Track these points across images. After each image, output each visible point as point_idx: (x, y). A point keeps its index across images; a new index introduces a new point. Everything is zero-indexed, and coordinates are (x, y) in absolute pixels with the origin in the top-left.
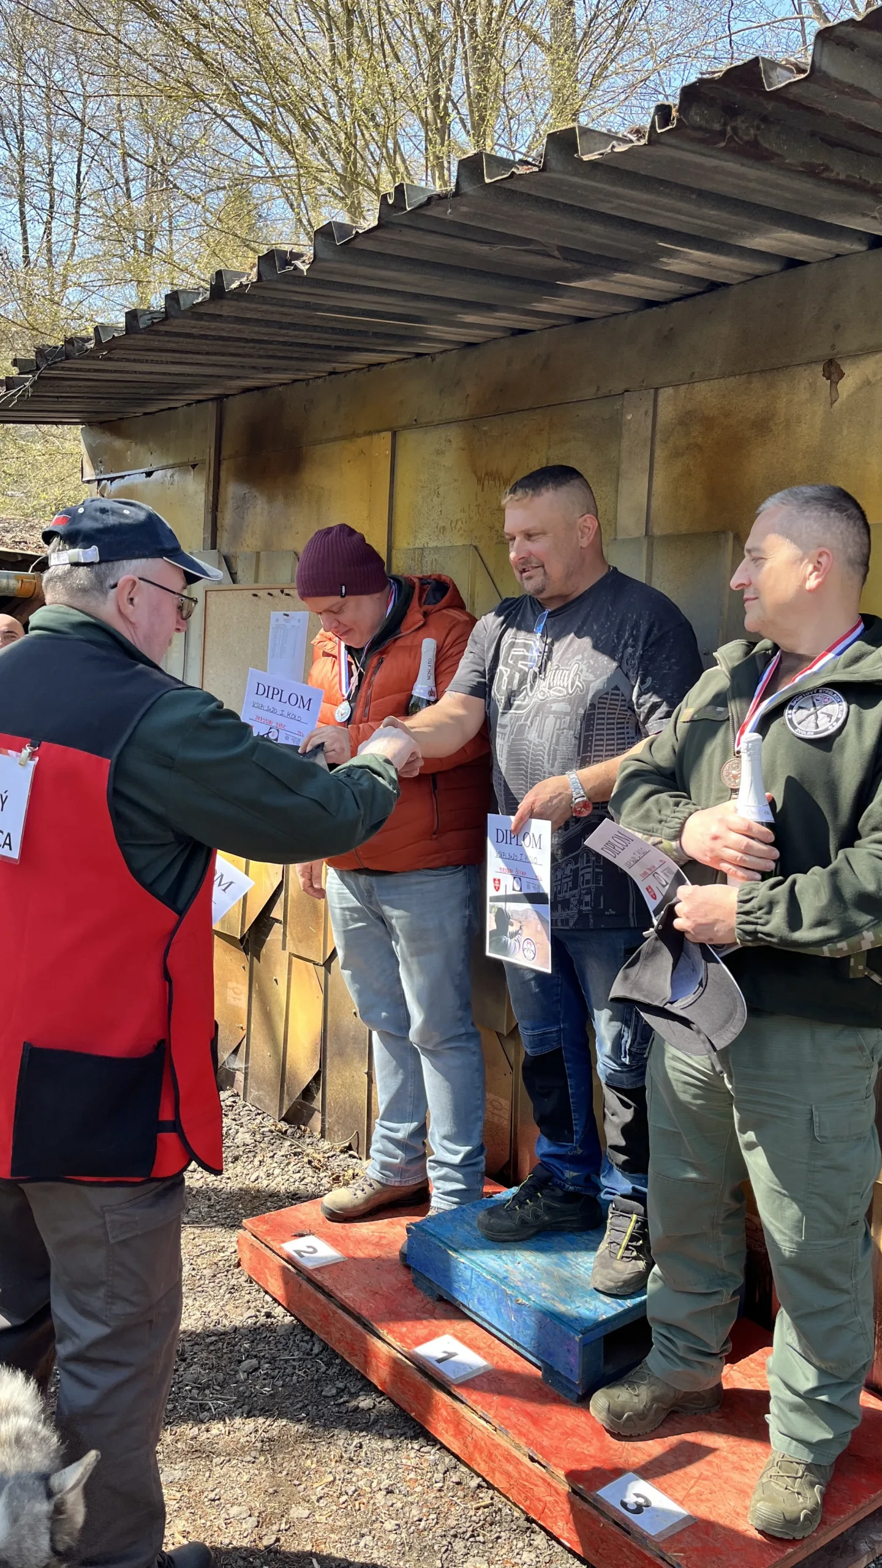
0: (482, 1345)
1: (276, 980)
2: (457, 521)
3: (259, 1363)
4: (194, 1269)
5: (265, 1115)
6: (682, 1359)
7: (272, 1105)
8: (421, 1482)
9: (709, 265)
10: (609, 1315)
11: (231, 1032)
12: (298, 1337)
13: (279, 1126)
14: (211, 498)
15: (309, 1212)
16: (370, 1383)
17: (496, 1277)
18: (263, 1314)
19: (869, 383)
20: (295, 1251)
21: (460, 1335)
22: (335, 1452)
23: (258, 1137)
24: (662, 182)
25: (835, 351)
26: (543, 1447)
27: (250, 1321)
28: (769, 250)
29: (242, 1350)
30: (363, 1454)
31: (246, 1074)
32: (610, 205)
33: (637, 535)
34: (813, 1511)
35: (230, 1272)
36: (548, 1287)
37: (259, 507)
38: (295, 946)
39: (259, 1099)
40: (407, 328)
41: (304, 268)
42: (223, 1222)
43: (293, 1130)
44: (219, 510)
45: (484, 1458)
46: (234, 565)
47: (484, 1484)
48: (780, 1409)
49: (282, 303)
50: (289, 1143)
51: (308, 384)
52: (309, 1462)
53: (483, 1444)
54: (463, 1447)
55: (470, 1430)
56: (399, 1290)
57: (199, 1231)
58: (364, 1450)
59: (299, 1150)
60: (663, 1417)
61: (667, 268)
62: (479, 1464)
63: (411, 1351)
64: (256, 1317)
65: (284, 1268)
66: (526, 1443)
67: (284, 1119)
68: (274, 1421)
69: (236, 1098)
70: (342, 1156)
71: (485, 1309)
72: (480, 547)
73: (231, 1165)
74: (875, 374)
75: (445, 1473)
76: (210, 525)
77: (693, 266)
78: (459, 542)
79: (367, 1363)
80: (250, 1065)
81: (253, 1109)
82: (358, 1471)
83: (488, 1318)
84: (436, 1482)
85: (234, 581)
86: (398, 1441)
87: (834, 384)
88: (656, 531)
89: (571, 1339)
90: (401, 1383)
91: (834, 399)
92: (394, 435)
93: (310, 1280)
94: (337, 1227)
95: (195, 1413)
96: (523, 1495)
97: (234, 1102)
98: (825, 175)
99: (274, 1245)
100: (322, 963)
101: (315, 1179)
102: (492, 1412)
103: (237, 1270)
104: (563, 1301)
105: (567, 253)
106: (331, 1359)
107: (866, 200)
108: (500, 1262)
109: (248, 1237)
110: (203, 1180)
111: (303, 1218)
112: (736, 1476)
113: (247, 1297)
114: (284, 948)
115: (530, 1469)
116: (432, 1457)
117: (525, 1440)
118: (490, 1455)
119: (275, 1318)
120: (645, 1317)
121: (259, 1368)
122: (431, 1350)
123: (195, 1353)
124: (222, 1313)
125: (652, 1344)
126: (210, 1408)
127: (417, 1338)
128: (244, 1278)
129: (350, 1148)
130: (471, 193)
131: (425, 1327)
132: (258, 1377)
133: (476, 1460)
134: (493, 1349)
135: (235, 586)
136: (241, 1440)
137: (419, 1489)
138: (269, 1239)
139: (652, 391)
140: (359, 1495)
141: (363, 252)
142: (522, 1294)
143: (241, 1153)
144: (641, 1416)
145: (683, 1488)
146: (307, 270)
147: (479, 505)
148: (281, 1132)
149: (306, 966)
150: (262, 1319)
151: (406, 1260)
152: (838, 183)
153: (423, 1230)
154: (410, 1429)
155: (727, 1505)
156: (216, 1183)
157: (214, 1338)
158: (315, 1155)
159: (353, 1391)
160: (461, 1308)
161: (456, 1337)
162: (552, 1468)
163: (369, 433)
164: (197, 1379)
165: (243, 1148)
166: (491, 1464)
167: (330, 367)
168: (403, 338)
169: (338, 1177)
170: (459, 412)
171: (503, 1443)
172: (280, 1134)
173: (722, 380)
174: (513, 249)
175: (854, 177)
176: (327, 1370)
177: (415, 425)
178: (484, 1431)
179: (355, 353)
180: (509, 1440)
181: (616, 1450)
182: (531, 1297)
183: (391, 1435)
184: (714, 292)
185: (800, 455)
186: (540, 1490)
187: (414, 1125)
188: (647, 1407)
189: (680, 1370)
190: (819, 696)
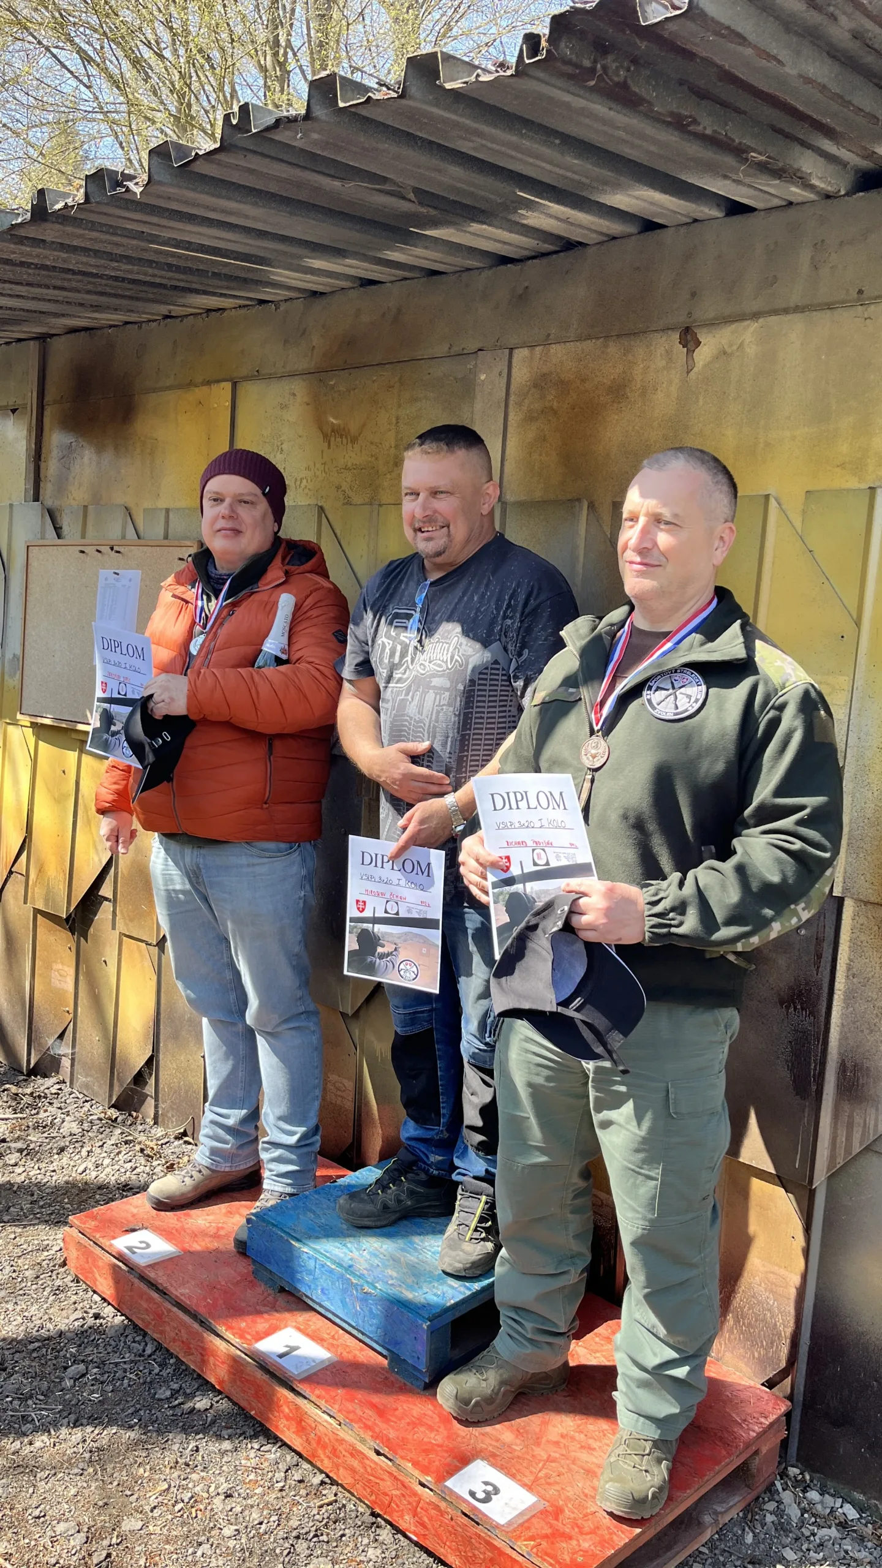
0: (326, 1336)
1: (105, 962)
2: (301, 480)
3: (87, 1368)
4: (14, 1271)
5: (94, 1102)
6: (530, 1341)
7: (101, 1092)
8: (261, 1483)
9: (566, 221)
10: (458, 1300)
11: (55, 1016)
12: (130, 1338)
13: (109, 1113)
14: (33, 446)
15: (139, 1204)
16: (208, 1382)
17: (340, 1265)
18: (91, 1315)
19: (725, 353)
20: (128, 1248)
21: (302, 1327)
22: (170, 1458)
23: (86, 1126)
24: (527, 123)
25: (691, 319)
26: (388, 1439)
27: (76, 1323)
28: (626, 209)
29: (68, 1355)
30: (200, 1458)
31: (73, 1060)
32: (471, 144)
34: (661, 1488)
35: (55, 1272)
36: (395, 1274)
37: (86, 460)
38: (126, 924)
39: (87, 1086)
40: (249, 269)
41: (138, 190)
42: (47, 1218)
43: (124, 1117)
44: (43, 459)
45: (328, 1454)
46: (59, 518)
47: (327, 1480)
48: (628, 1385)
49: (113, 230)
50: (119, 1131)
51: (140, 327)
52: (141, 1470)
53: (326, 1440)
54: (305, 1444)
55: (313, 1425)
56: (238, 1283)
57: (20, 1230)
58: (201, 1453)
59: (130, 1138)
60: (511, 1398)
61: (525, 222)
62: (322, 1461)
63: (252, 1347)
64: (84, 1318)
65: (115, 1266)
66: (372, 1437)
67: (113, 1106)
68: (103, 1429)
69: (63, 1086)
70: (177, 1143)
71: (329, 1299)
72: (326, 507)
73: (56, 1156)
74: (730, 345)
75: (287, 1471)
76: (32, 475)
77: (553, 222)
78: (304, 500)
79: (204, 1362)
80: (77, 1050)
81: (81, 1096)
82: (194, 1476)
83: (332, 1308)
84: (277, 1482)
85: (59, 536)
86: (237, 1442)
87: (690, 352)
88: (510, 497)
89: (419, 1327)
90: (242, 1382)
91: (690, 368)
92: (235, 385)
93: (142, 1278)
94: (170, 1218)
95: (16, 1426)
96: (368, 1490)
97: (60, 1089)
98: (691, 128)
99: (103, 1242)
100: (155, 943)
101: (148, 1168)
102: (336, 1406)
103: (62, 1270)
104: (411, 1288)
105: (424, 196)
106: (165, 1359)
107: (729, 160)
108: (345, 1250)
109: (75, 1235)
110: (25, 1174)
111: (135, 1211)
112: (584, 1456)
113: (74, 1298)
114: (114, 928)
115: (376, 1463)
116: (273, 1456)
117: (370, 1433)
118: (334, 1451)
119: (104, 1319)
120: (493, 1299)
121: (87, 1373)
122: (272, 1345)
123: (17, 1362)
124: (46, 1317)
125: (500, 1327)
126: (33, 1420)
127: (257, 1332)
128: (70, 1278)
129: (185, 1134)
130: (324, 118)
131: (267, 1321)
132: (86, 1383)
133: (319, 1457)
134: (337, 1340)
135: (60, 542)
136: (68, 1452)
137: (259, 1491)
138: (98, 1236)
139: (507, 351)
140: (196, 1501)
141: (203, 178)
142: (367, 1282)
143: (67, 1144)
144: (489, 1400)
145: (531, 1472)
146: (141, 193)
147: (324, 464)
148: (110, 1119)
149: (139, 946)
150: (91, 1321)
152: (702, 138)
153: (264, 1220)
154: (249, 1427)
155: (576, 1487)
156: (39, 1176)
157: (37, 1344)
158: (148, 1143)
159: (188, 1391)
160: (304, 1298)
161: (299, 1329)
162: (398, 1461)
163: (208, 383)
164: (18, 1389)
165: (70, 1138)
166: (336, 1460)
167: (164, 309)
168: (245, 282)
169: (173, 1165)
170: (303, 365)
171: (348, 1438)
172: (110, 1122)
173: (578, 343)
174: (368, 188)
175: (719, 133)
176: (161, 1371)
177: (258, 376)
178: (328, 1426)
179: (193, 295)
180: (353, 1435)
181: (464, 1438)
182: (377, 1285)
183: (230, 1436)
184: (570, 253)
185: (655, 424)
186: (387, 1485)
187: (244, 1112)
188: (495, 1391)
189: (528, 1352)
190: (677, 676)
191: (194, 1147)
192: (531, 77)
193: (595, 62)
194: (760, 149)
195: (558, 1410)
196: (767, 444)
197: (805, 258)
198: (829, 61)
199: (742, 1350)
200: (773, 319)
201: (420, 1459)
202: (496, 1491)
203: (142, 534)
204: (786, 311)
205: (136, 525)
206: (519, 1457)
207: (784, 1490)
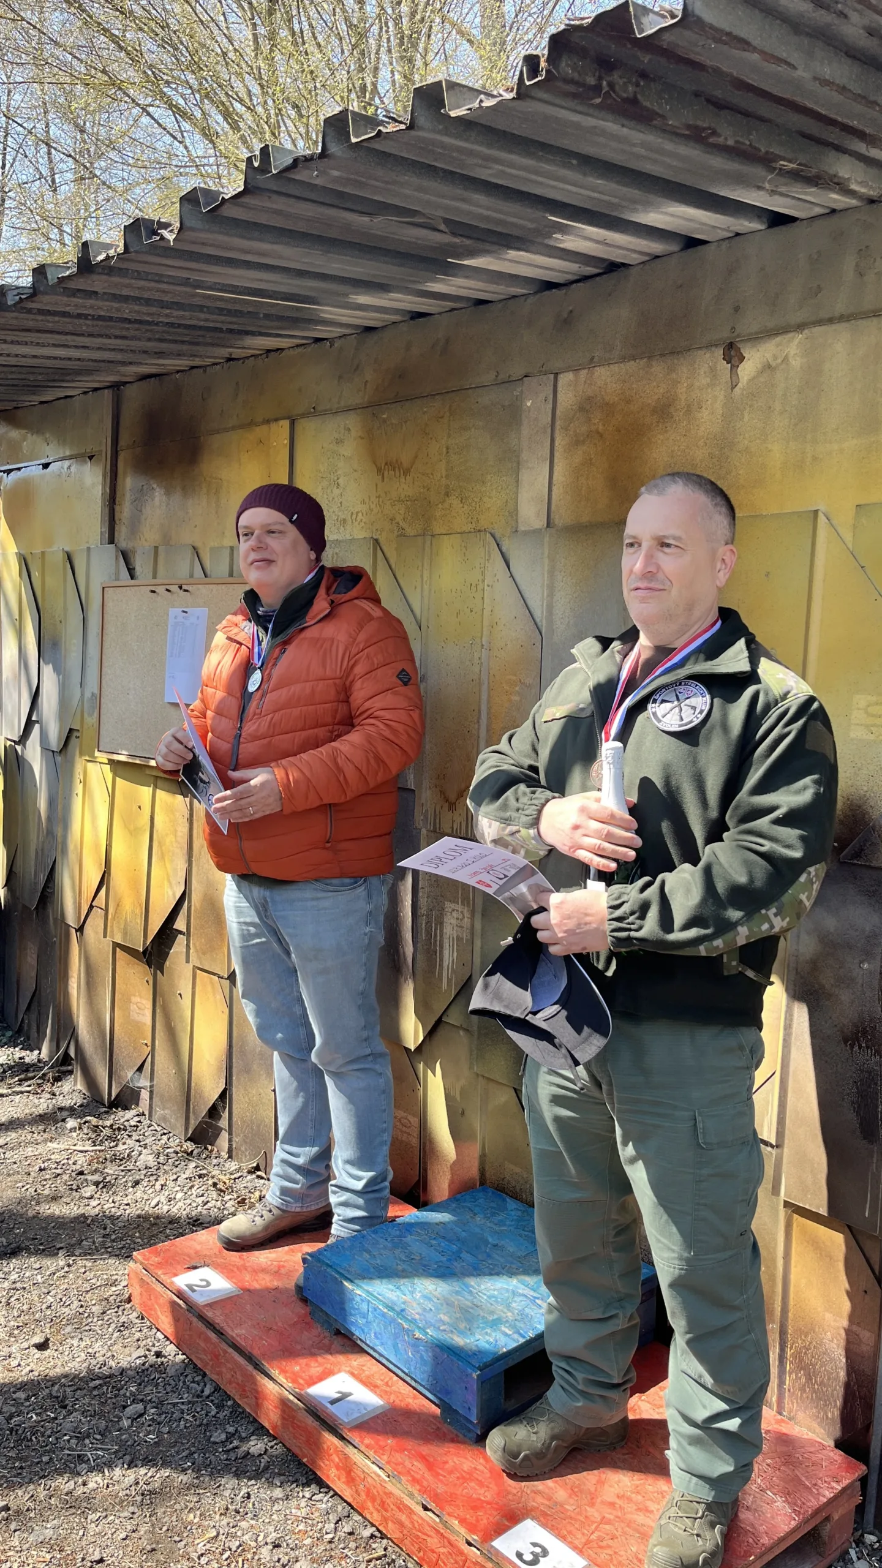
0: (379, 1382)
1: (180, 994)
2: (357, 513)
3: (145, 1408)
4: (82, 1306)
5: (171, 1135)
6: (583, 1393)
7: (178, 1125)
8: (311, 1534)
9: (604, 243)
10: (511, 1348)
11: (135, 1049)
12: (189, 1377)
13: (185, 1146)
14: (108, 491)
15: (205, 1240)
16: (263, 1427)
17: (393, 1309)
18: (152, 1353)
19: (769, 366)
20: (187, 1286)
21: (356, 1372)
22: (220, 1503)
23: (162, 1159)
24: (545, 147)
25: (735, 334)
26: (436, 1495)
27: (138, 1362)
28: (662, 227)
29: (128, 1394)
30: (250, 1505)
31: (151, 1092)
32: (490, 171)
33: (538, 527)
34: (713, 1554)
35: (121, 1308)
36: (445, 1318)
37: (157, 499)
38: (199, 958)
39: (164, 1119)
40: (297, 308)
41: (170, 237)
42: (118, 1253)
43: (199, 1150)
44: (117, 503)
45: (377, 1506)
46: (132, 560)
47: (378, 1534)
48: (679, 1443)
49: (159, 279)
50: (194, 1164)
51: (205, 371)
52: (191, 1516)
53: (375, 1492)
54: (355, 1496)
55: (362, 1476)
56: (294, 1324)
57: (90, 1264)
58: (252, 1501)
59: (204, 1172)
60: (563, 1455)
61: (561, 246)
62: (371, 1514)
63: (303, 1392)
64: (146, 1356)
65: (173, 1304)
66: (419, 1491)
67: (190, 1139)
68: (156, 1472)
69: (142, 1118)
70: (249, 1177)
71: (382, 1344)
72: (382, 540)
73: (131, 1190)
74: (775, 357)
75: (337, 1522)
76: (107, 518)
77: (588, 244)
78: (360, 534)
79: (258, 1406)
80: (155, 1082)
81: (159, 1129)
82: (244, 1524)
83: (385, 1354)
84: (327, 1533)
85: (132, 577)
86: (289, 1489)
87: (734, 368)
88: (558, 520)
89: (469, 1376)
90: (293, 1427)
91: (734, 384)
92: (293, 423)
93: (201, 1318)
94: (234, 1256)
95: (73, 1465)
96: (417, 1546)
97: (139, 1122)
98: (711, 140)
99: (163, 1278)
100: (226, 976)
101: (219, 1203)
102: (385, 1457)
103: (128, 1306)
104: (461, 1333)
105: (456, 227)
106: (223, 1400)
107: (758, 171)
108: (398, 1293)
109: (139, 1271)
110: (99, 1207)
111: (198, 1247)
112: (640, 1518)
113: (138, 1335)
114: (188, 961)
115: (422, 1519)
116: (324, 1506)
117: (418, 1487)
118: (383, 1503)
119: (166, 1357)
120: (544, 1350)
121: (144, 1413)
122: (325, 1390)
123: (77, 1399)
124: (110, 1354)
125: (553, 1379)
126: (89, 1459)
127: (311, 1377)
128: (135, 1314)
129: (257, 1168)
130: (339, 154)
131: (320, 1365)
132: (143, 1424)
133: (368, 1509)
134: (390, 1387)
135: (133, 582)
136: (120, 1494)
137: (308, 1541)
138: (160, 1273)
139: (552, 376)
140: (244, 1550)
141: (236, 222)
142: (419, 1328)
143: (142, 1177)
144: (540, 1455)
145: (583, 1534)
146: (174, 240)
147: (379, 497)
148: (186, 1152)
149: (211, 979)
150: (152, 1359)
151: (302, 1294)
152: (725, 149)
153: (319, 1260)
154: (302, 1476)
155: (629, 1551)
156: (113, 1210)
157: (98, 1382)
158: (221, 1177)
160: (359, 1342)
161: (352, 1374)
162: (446, 1518)
163: (267, 422)
164: (76, 1428)
165: (144, 1172)
166: (384, 1513)
167: (225, 352)
168: (295, 321)
169: (244, 1199)
170: (357, 399)
171: (397, 1492)
172: (185, 1155)
173: (622, 365)
174: (398, 221)
175: (744, 144)
176: (218, 1413)
177: (314, 412)
178: (376, 1478)
179: (249, 337)
180: (401, 1488)
181: (515, 1495)
182: (428, 1331)
183: (282, 1483)
184: (614, 274)
185: (701, 443)
186: (433, 1542)
187: (315, 1150)
188: (546, 1445)
189: (580, 1404)
190: (681, 689)
191: (266, 1182)
192: (533, 98)
193: (600, 78)
194: (789, 156)
195: (615, 1465)
196: (815, 458)
197: (849, 263)
198: (849, 61)
199: (814, 1410)
200: (818, 330)
201: (468, 1516)
202: (545, 1553)
203: (208, 572)
204: (830, 321)
205: (203, 562)
206: (571, 1518)
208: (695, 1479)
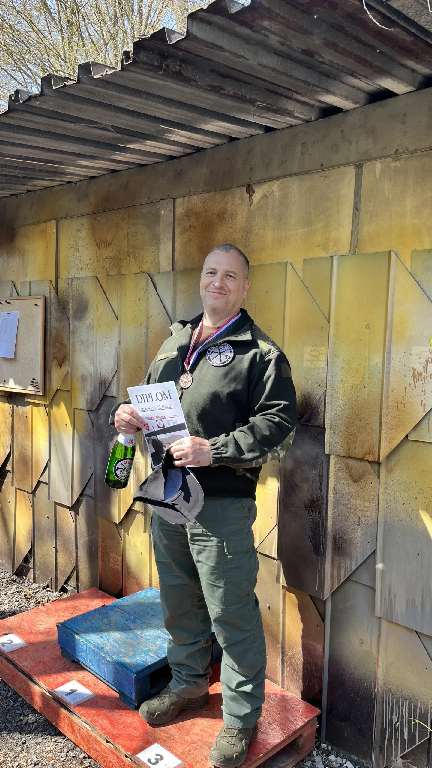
0: (92, 684)
1: (9, 502)
2: (88, 265)
5: (6, 572)
6: (186, 681)
7: (9, 567)
8: (54, 758)
9: (190, 138)
10: (153, 663)
12: (2, 688)
13: (12, 578)
16: (35, 709)
17: (97, 647)
19: (266, 196)
20: (1, 644)
21: (80, 680)
25: (251, 181)
26: (113, 734)
28: (215, 131)
30: (25, 746)
33: (169, 270)
34: (240, 753)
36: (123, 650)
38: (18, 484)
39: (3, 565)
43: (20, 579)
45: (86, 743)
47: (87, 756)
48: (226, 702)
50: (16, 586)
51: (17, 197)
53: (84, 735)
54: (76, 739)
55: (79, 729)
56: (53, 658)
58: (26, 744)
59: (21, 589)
60: (177, 713)
61: (171, 139)
62: (83, 746)
63: (53, 690)
67: (15, 574)
70: (43, 591)
71: (93, 665)
72: (99, 277)
74: (268, 192)
75: (68, 752)
78: (89, 274)
79: (32, 699)
82: (21, 755)
83: (94, 669)
84: (62, 757)
86: (45, 738)
87: (251, 196)
88: (177, 268)
89: (131, 677)
90: (48, 708)
91: (251, 204)
92: (57, 222)
93: (7, 659)
96: (103, 760)
98: (222, 92)
100: (31, 492)
101: (26, 604)
102: (90, 719)
104: (130, 657)
105: (119, 130)
106: (17, 698)
108: (102, 639)
111: (9, 624)
112: (210, 740)
114: (13, 485)
115: (105, 747)
116: (62, 745)
117: (104, 732)
118: (88, 741)
122: (64, 689)
125: (172, 676)
129: (48, 586)
130: (50, 94)
131: (63, 678)
133: (82, 744)
134: (96, 686)
137: (52, 762)
139: (173, 200)
142: (109, 655)
144: (165, 713)
145: (182, 749)
147: (97, 257)
148: (12, 580)
149: (24, 494)
152: (229, 96)
153: (65, 626)
154: (52, 731)
155: (203, 756)
158: (29, 592)
159: (26, 714)
160: (83, 665)
161: (79, 681)
162: (116, 745)
163: (46, 221)
166: (89, 746)
167: (25, 188)
168: (56, 173)
169: (39, 602)
170: (87, 210)
171: (94, 735)
172: (12, 582)
173: (203, 195)
174: (88, 126)
175: (237, 94)
176: (14, 704)
177: (67, 217)
178: (85, 729)
179: (34, 180)
180: (97, 733)
181: (151, 732)
182: (114, 657)
183: (42, 735)
184: (199, 153)
185: (238, 231)
186: (110, 757)
188: (168, 708)
189: (184, 687)
190: (222, 347)
191: (52, 593)
192: (130, 71)
193: (161, 62)
194: (263, 100)
195: (201, 716)
196: (286, 238)
197: (298, 149)
198: (276, 57)
199: (298, 685)
200: (285, 179)
201: (127, 744)
202: (162, 758)
203: (20, 294)
204: (291, 175)
205: (17, 289)
206: (177, 741)
207: (317, 755)
208: (233, 717)
